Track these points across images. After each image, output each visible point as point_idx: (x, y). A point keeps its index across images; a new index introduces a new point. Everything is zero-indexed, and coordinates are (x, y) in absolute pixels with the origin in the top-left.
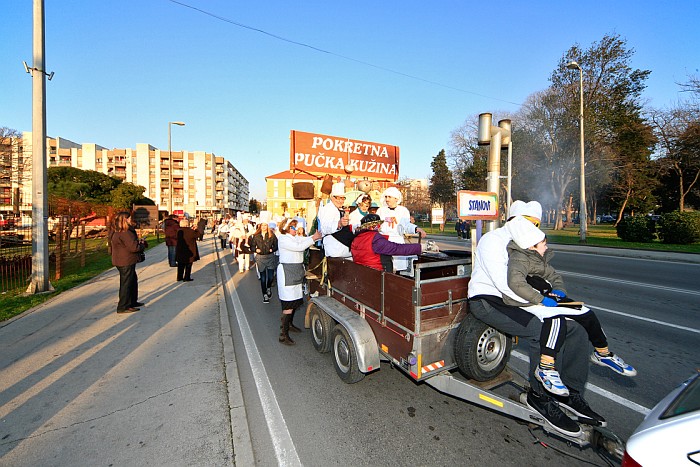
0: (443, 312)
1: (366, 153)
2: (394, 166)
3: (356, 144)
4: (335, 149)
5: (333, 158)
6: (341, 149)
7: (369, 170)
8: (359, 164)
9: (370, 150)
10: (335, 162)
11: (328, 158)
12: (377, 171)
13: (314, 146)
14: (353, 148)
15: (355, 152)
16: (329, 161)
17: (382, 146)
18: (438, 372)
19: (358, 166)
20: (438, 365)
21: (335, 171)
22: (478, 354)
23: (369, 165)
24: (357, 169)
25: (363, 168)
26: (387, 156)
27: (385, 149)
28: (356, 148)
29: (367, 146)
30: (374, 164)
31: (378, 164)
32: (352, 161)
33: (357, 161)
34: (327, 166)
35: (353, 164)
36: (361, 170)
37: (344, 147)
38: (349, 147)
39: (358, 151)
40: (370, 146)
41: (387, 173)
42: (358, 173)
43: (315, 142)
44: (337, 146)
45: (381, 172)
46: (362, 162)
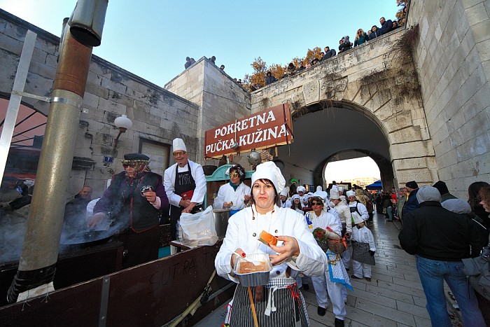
1: (252, 126)
2: (283, 127)
4: (228, 133)
5: (227, 141)
6: (232, 132)
7: (255, 142)
8: (246, 139)
9: (255, 120)
10: (228, 144)
11: (224, 142)
12: (265, 139)
13: (216, 137)
14: (240, 127)
15: (243, 128)
16: (225, 144)
19: (246, 141)
21: (229, 151)
23: (256, 136)
24: (245, 144)
25: (250, 141)
26: (273, 119)
27: (271, 113)
28: (243, 124)
29: (252, 119)
30: (261, 133)
31: (265, 131)
32: (241, 137)
33: (245, 136)
34: (223, 149)
35: (242, 140)
36: (249, 143)
37: (233, 129)
38: (238, 127)
39: (245, 126)
40: (255, 117)
41: (275, 137)
42: (247, 147)
43: (216, 134)
44: (229, 129)
45: (269, 138)
46: (249, 135)
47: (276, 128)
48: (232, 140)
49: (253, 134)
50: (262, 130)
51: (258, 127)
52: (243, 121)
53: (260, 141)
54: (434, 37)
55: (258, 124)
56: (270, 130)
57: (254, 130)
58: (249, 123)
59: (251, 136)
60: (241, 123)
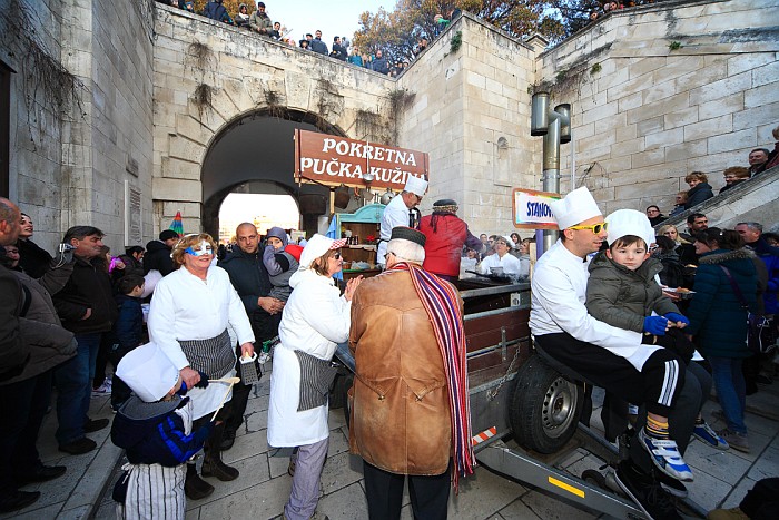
0: (494, 360)
1: (389, 160)
3: (378, 149)
4: (352, 154)
5: (349, 165)
6: (359, 155)
7: (393, 181)
8: (380, 173)
9: (394, 156)
10: (351, 170)
11: (343, 165)
13: (325, 150)
14: (373, 154)
15: (376, 158)
16: (344, 169)
17: (409, 152)
18: (488, 444)
19: (380, 176)
20: (488, 433)
21: (352, 181)
22: (544, 416)
23: (393, 175)
24: (378, 179)
25: (386, 178)
26: (414, 164)
27: (412, 155)
28: (377, 153)
30: (400, 173)
31: (405, 173)
32: (373, 169)
33: (379, 169)
34: (341, 174)
36: (383, 180)
37: (361, 152)
39: (379, 157)
40: (394, 152)
42: (380, 184)
43: (327, 146)
44: (354, 149)
46: (384, 171)
48: (358, 167)
49: (390, 171)
50: (402, 171)
51: (398, 166)
53: (398, 182)
54: (429, 119)
55: (397, 162)
57: (392, 166)
58: (385, 155)
59: (387, 173)
60: (374, 150)
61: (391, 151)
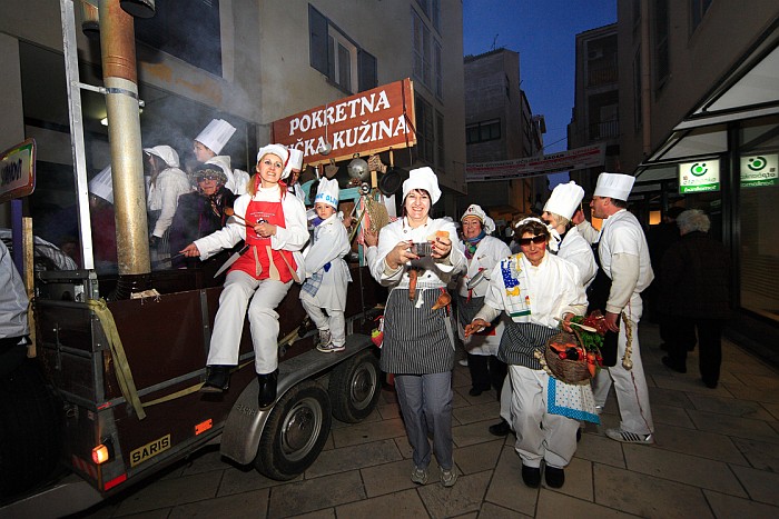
1: (353, 115)
2: (402, 119)
4: (314, 127)
5: (312, 141)
6: (320, 125)
7: (361, 141)
8: (344, 137)
9: (359, 106)
10: (315, 146)
11: (307, 142)
12: (374, 139)
13: (292, 133)
14: (334, 116)
15: (338, 120)
16: (308, 146)
19: (345, 141)
21: (316, 158)
23: (360, 133)
24: (342, 145)
25: (352, 141)
26: (387, 106)
27: (383, 95)
28: (338, 112)
30: (368, 127)
32: (336, 135)
33: (342, 133)
35: (337, 139)
36: (349, 145)
37: (322, 120)
38: (330, 116)
39: (341, 116)
40: (358, 101)
41: (390, 136)
42: (347, 150)
43: (292, 128)
44: (315, 120)
45: (381, 137)
46: (349, 132)
47: (391, 120)
48: (321, 139)
49: (356, 129)
50: (370, 123)
51: (364, 118)
52: (338, 107)
53: (367, 141)
55: (363, 113)
56: (382, 123)
57: (357, 122)
58: (348, 110)
59: (353, 133)
60: (335, 110)
61: (353, 103)
